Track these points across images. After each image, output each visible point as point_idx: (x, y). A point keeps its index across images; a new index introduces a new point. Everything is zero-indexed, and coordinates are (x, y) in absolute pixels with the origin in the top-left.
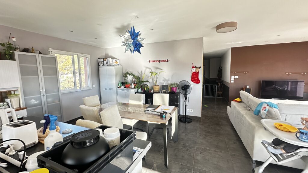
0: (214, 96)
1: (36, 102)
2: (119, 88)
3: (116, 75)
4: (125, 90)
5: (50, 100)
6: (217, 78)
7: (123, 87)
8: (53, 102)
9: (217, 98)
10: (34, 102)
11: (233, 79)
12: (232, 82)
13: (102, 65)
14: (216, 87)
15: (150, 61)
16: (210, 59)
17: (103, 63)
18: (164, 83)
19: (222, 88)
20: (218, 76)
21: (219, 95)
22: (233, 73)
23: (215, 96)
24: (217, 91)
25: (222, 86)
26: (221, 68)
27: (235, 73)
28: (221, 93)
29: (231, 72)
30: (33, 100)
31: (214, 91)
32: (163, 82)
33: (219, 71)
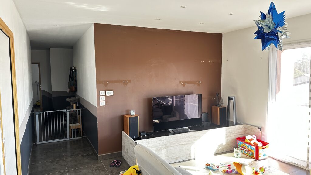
0: (63, 138)
6: (68, 90)
9: (71, 142)
11: (103, 98)
12: (101, 105)
14: (68, 114)
16: (49, 49)
19: (79, 114)
20: (69, 88)
21: (74, 133)
22: (102, 84)
23: (66, 137)
24: (70, 123)
25: (79, 111)
26: (75, 69)
27: (106, 85)
28: (78, 125)
29: (99, 82)
31: (62, 124)
33: (70, 75)
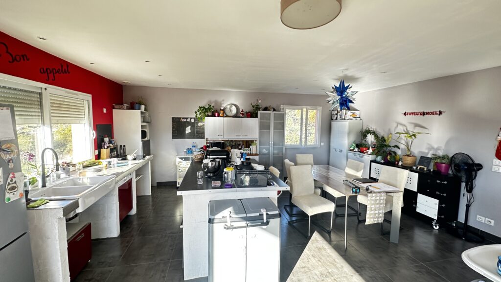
1: (266, 152)
2: (351, 150)
3: (349, 133)
4: (358, 155)
5: (276, 152)
7: (356, 150)
8: (278, 155)
10: (265, 151)
13: (335, 118)
15: (405, 114)
17: (336, 116)
18: (428, 154)
30: (264, 150)
32: (427, 151)
